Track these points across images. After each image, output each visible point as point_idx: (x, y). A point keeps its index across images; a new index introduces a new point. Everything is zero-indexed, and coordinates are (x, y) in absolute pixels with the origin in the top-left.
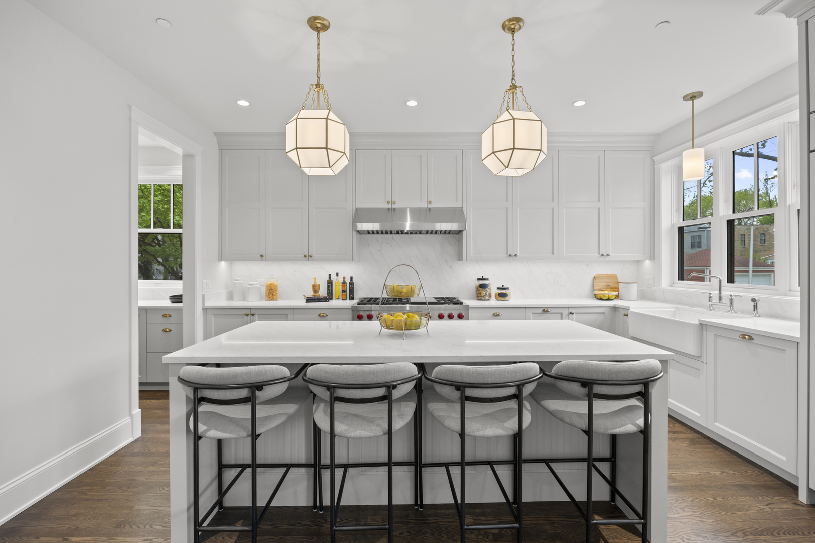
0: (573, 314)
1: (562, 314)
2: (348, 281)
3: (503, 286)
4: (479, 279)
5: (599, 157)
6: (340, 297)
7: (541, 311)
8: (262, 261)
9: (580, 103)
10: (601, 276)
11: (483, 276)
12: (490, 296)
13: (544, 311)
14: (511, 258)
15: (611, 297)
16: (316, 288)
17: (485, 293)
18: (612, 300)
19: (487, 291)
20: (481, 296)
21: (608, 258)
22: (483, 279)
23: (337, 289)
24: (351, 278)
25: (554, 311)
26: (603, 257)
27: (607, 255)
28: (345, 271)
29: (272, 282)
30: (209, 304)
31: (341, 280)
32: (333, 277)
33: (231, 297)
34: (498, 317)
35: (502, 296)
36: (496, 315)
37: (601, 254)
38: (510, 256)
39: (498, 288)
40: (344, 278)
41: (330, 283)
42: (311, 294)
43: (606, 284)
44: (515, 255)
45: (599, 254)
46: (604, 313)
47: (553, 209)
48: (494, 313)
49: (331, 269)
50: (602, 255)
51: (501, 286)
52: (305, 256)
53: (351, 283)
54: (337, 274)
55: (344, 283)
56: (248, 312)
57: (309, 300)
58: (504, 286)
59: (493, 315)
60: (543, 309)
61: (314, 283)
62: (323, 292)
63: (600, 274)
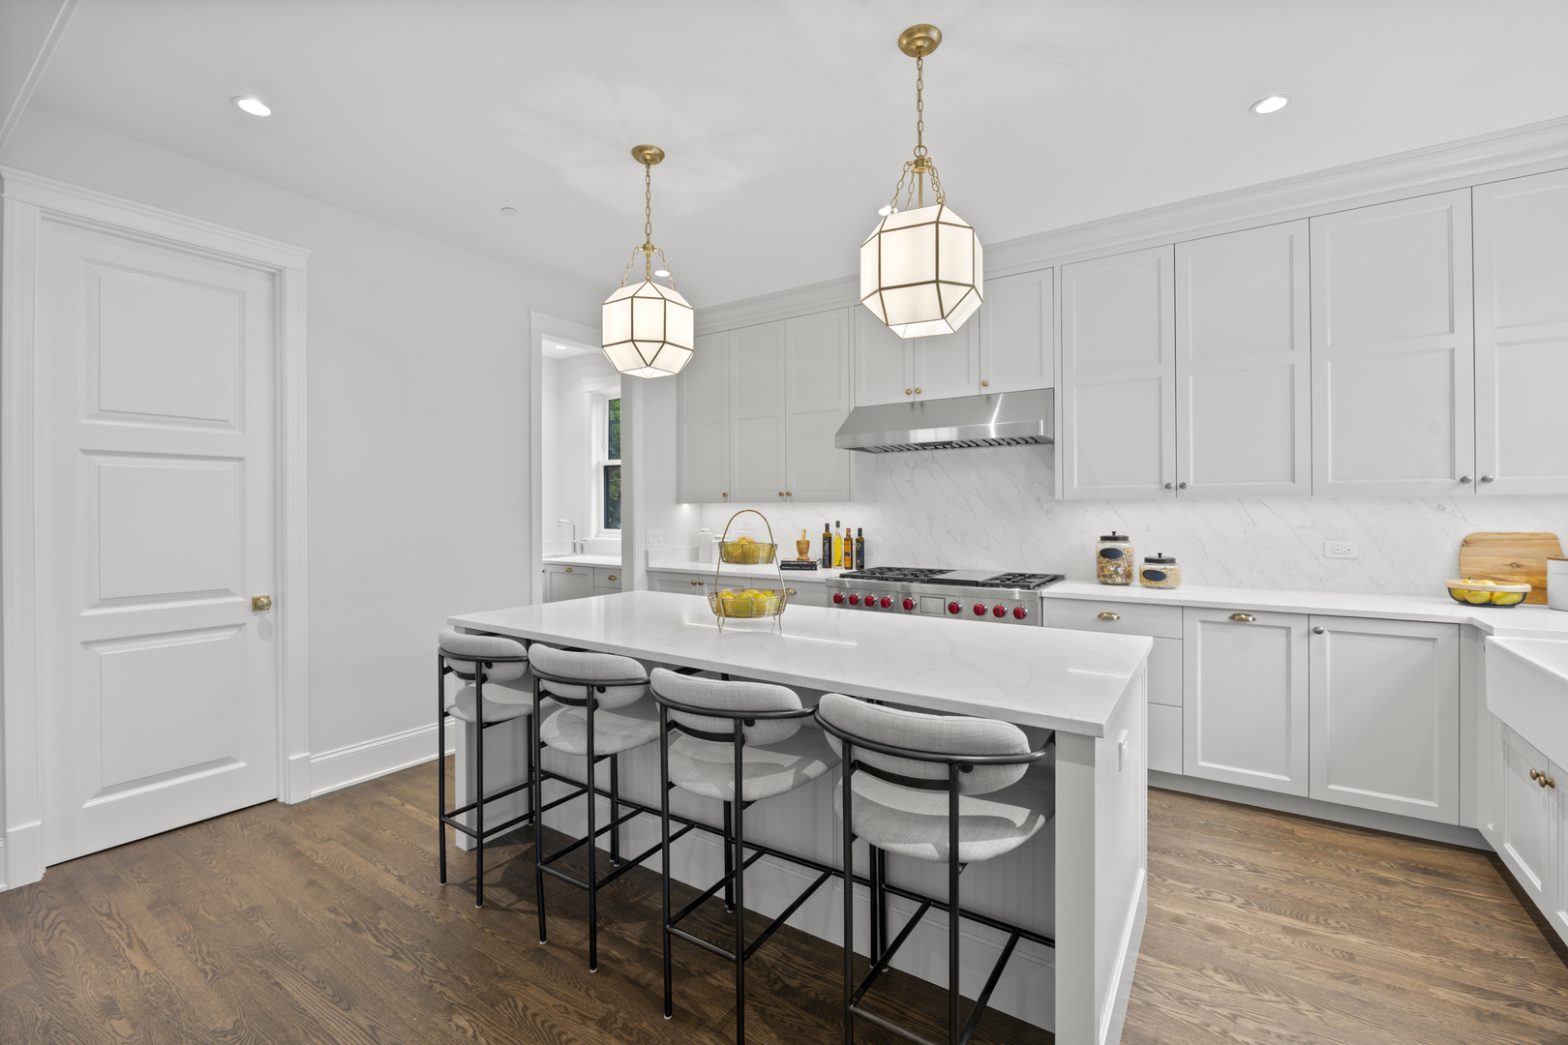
0: (1320, 632)
1: (1288, 629)
2: (854, 535)
3: (1160, 555)
4: (1105, 539)
5: (1450, 211)
6: (843, 563)
7: (1225, 617)
8: (726, 502)
9: (1272, 104)
10: (1489, 537)
11: (1114, 533)
12: (1128, 575)
13: (1233, 618)
14: (1172, 492)
15: (1499, 598)
16: (803, 547)
17: (1112, 569)
18: (1512, 606)
19: (1119, 566)
20: (1105, 576)
21: (1483, 489)
22: (1114, 538)
23: (838, 550)
24: (860, 530)
25: (1261, 620)
26: (1466, 485)
27: (1484, 480)
28: (851, 518)
29: (745, 536)
30: (654, 564)
31: (844, 535)
32: (833, 529)
33: (695, 556)
34: (1109, 624)
35: (1153, 577)
36: (1106, 618)
37: (1458, 477)
38: (1168, 486)
39: (1148, 560)
40: (848, 530)
41: (828, 539)
42: (793, 556)
43: (1510, 561)
44: (1182, 486)
45: (1452, 476)
46: (1433, 640)
47: (1292, 367)
48: (1102, 614)
49: (830, 514)
50: (1464, 480)
51: (1156, 556)
52: (781, 494)
53: (861, 541)
54: (838, 524)
55: (848, 539)
56: (696, 579)
57: (786, 566)
58: (1163, 556)
59: (1100, 616)
60: (1231, 614)
61: (800, 539)
62: (815, 553)
63: (1486, 534)
